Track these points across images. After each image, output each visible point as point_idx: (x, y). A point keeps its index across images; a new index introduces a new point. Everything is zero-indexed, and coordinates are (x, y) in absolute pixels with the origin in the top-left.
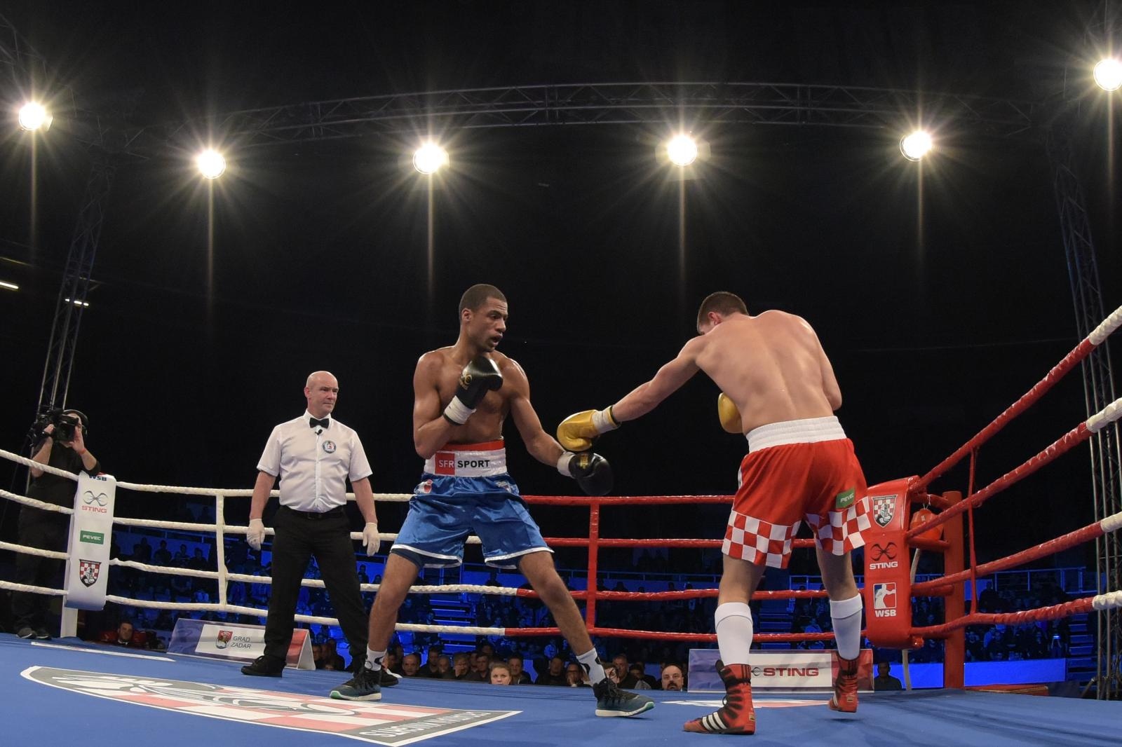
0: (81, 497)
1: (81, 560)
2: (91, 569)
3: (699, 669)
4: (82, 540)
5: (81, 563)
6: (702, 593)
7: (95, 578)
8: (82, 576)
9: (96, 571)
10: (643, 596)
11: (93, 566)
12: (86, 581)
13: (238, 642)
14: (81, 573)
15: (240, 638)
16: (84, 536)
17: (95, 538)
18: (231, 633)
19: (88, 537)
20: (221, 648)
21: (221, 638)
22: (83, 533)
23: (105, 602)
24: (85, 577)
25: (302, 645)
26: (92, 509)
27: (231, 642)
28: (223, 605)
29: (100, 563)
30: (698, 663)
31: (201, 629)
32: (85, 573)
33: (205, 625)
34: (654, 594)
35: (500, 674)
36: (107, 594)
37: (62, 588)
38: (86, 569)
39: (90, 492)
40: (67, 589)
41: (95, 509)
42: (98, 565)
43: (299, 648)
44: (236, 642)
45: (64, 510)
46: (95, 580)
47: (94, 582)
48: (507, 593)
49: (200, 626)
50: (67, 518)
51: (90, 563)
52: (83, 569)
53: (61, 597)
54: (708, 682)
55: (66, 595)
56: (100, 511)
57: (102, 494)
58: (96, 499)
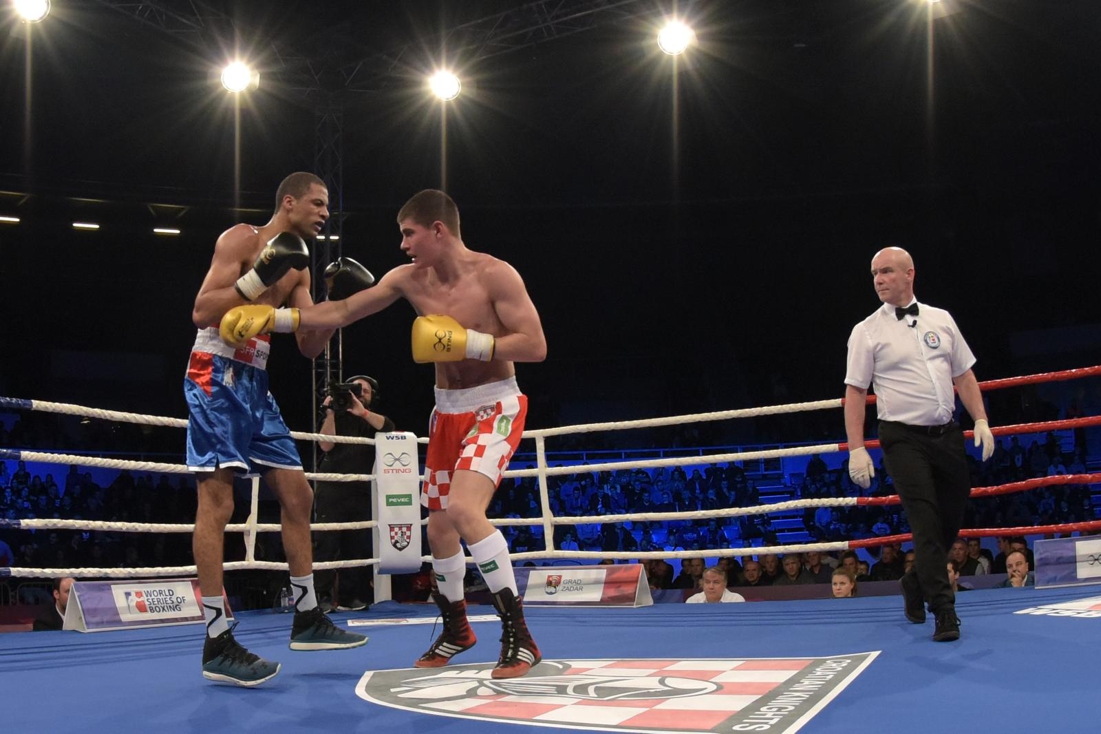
0: (381, 461)
1: (389, 525)
2: (402, 532)
3: (1045, 563)
4: (389, 504)
5: (391, 528)
6: (1044, 481)
7: (408, 540)
8: (393, 541)
9: (408, 533)
10: (985, 491)
11: (404, 529)
12: (398, 545)
13: (570, 585)
14: (392, 538)
15: (570, 581)
16: (390, 500)
17: (403, 500)
18: (560, 577)
19: (394, 500)
20: (551, 593)
21: (549, 583)
22: (388, 497)
23: (421, 564)
24: (397, 542)
25: (637, 581)
26: (394, 471)
27: (559, 588)
28: (550, 552)
29: (411, 525)
30: (1043, 556)
31: (527, 577)
32: (396, 538)
33: (531, 572)
34: (995, 488)
35: (841, 584)
36: (423, 555)
37: (371, 557)
38: (396, 534)
39: (390, 454)
40: (378, 557)
41: (398, 471)
42: (409, 527)
43: (635, 585)
44: (566, 586)
45: (364, 477)
46: (408, 543)
47: (407, 545)
48: (847, 504)
49: (525, 573)
50: (368, 484)
51: (400, 527)
52: (393, 534)
53: (371, 567)
54: (1054, 575)
55: (378, 563)
56: (404, 471)
57: (403, 454)
58: (398, 460)
